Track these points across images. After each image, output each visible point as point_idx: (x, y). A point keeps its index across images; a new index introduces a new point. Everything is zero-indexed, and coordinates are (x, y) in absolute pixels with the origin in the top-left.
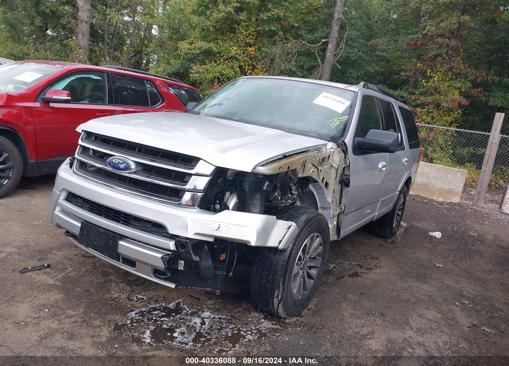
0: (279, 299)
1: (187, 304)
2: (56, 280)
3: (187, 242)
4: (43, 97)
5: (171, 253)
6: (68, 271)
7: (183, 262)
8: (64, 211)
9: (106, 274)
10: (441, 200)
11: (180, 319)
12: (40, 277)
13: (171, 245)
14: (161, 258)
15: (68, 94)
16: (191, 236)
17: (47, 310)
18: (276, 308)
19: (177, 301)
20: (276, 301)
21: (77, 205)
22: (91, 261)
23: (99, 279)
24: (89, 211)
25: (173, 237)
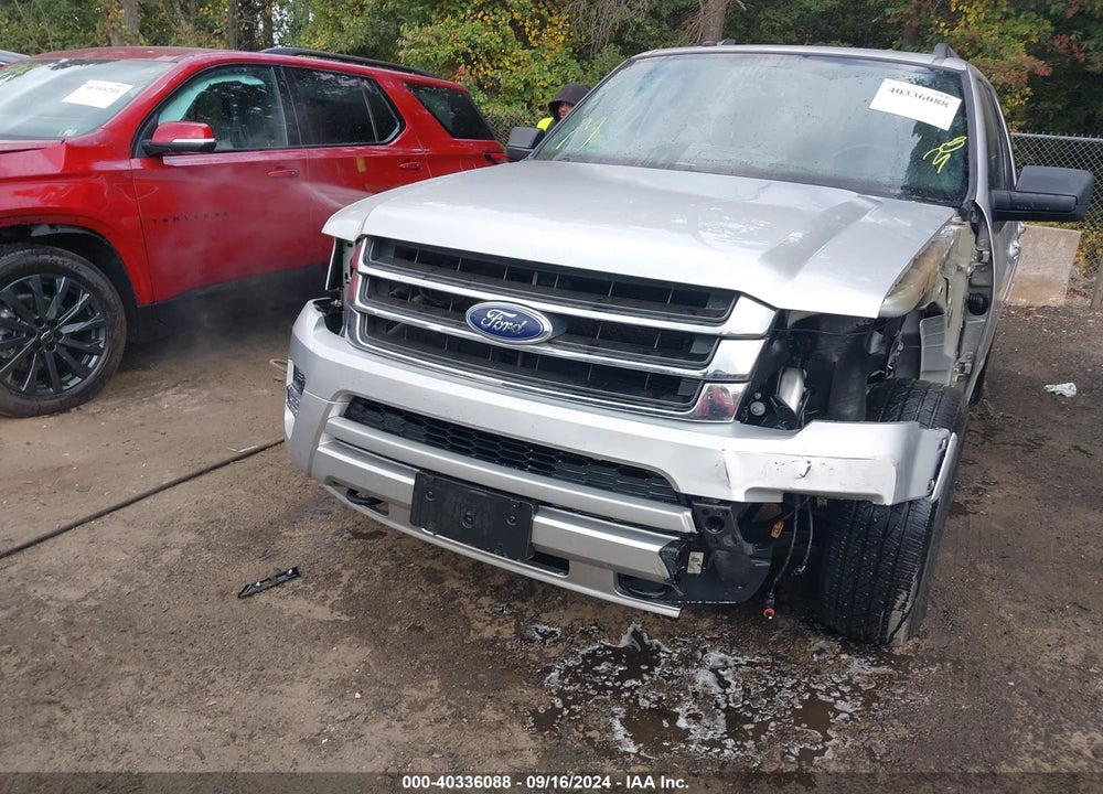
0: (906, 611)
1: (657, 636)
2: (332, 607)
3: (727, 511)
4: (147, 142)
5: (677, 538)
6: (345, 580)
7: (700, 556)
8: (340, 443)
9: (434, 578)
10: (1023, 301)
11: (668, 679)
12: (294, 605)
13: (684, 520)
14: (660, 553)
15: (205, 130)
16: (739, 496)
17: (358, 695)
18: (891, 629)
19: (630, 629)
20: (896, 616)
21: (385, 430)
22: (380, 544)
23: (427, 593)
24: (427, 443)
25: (687, 501)
